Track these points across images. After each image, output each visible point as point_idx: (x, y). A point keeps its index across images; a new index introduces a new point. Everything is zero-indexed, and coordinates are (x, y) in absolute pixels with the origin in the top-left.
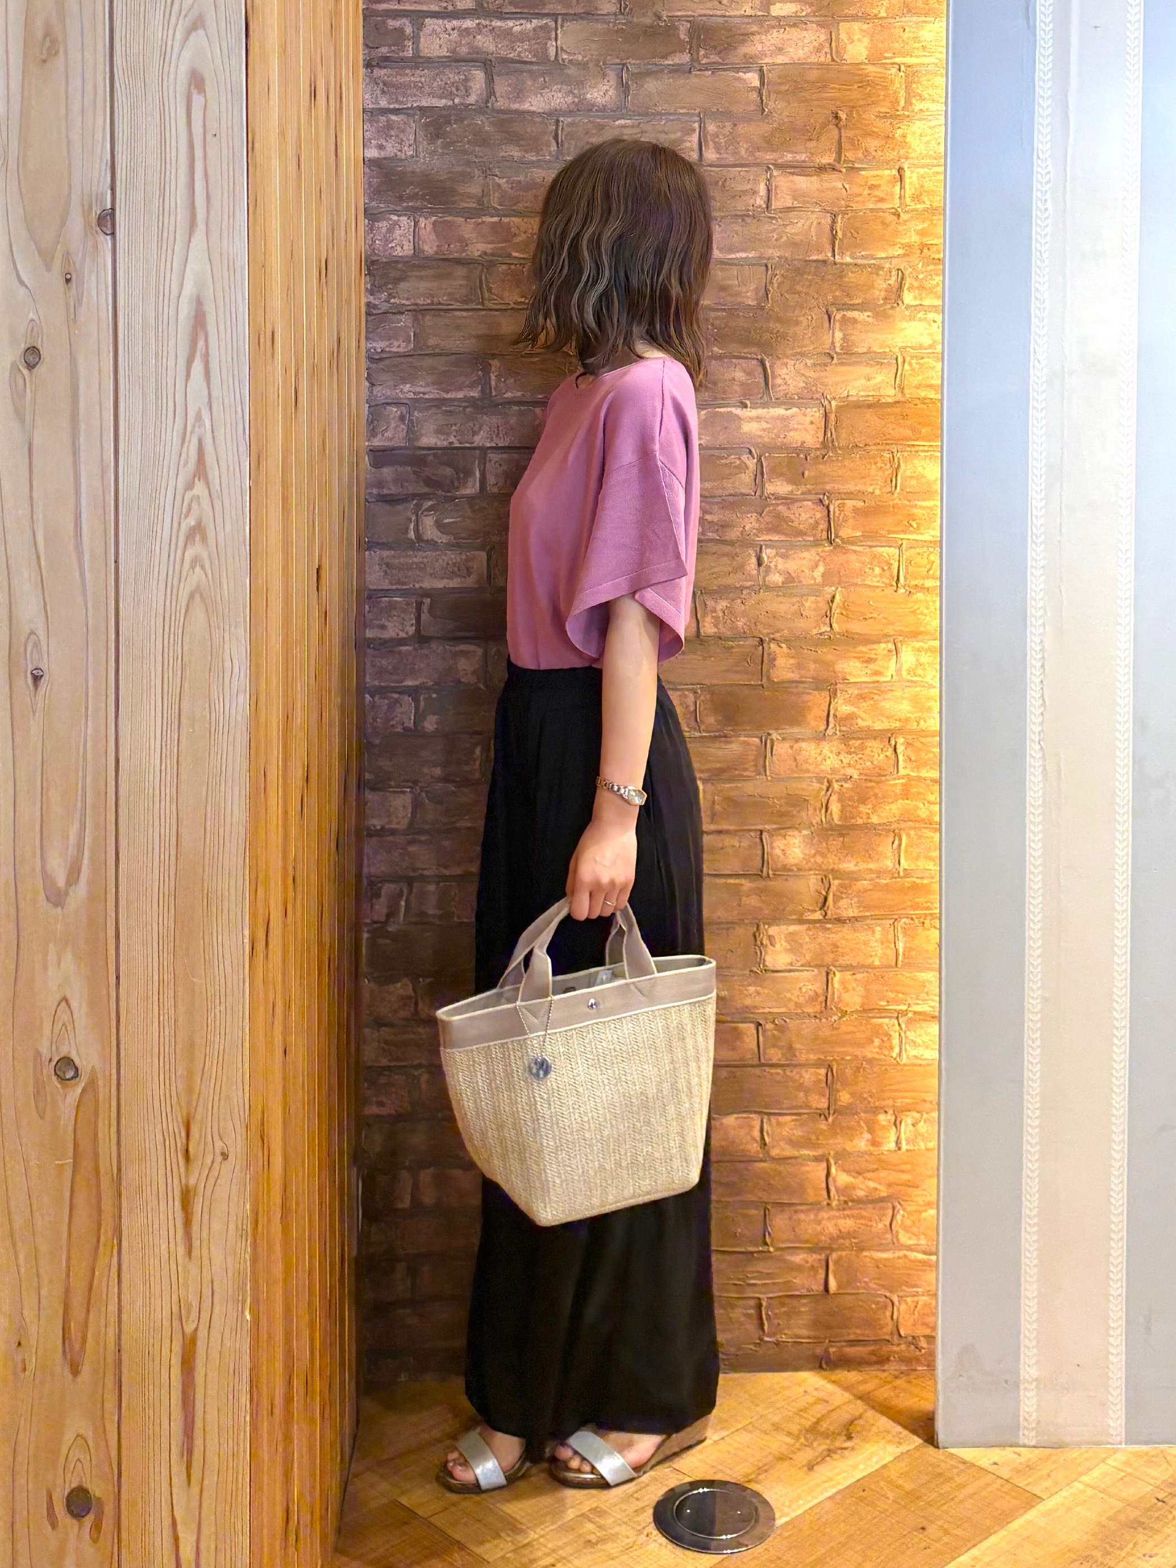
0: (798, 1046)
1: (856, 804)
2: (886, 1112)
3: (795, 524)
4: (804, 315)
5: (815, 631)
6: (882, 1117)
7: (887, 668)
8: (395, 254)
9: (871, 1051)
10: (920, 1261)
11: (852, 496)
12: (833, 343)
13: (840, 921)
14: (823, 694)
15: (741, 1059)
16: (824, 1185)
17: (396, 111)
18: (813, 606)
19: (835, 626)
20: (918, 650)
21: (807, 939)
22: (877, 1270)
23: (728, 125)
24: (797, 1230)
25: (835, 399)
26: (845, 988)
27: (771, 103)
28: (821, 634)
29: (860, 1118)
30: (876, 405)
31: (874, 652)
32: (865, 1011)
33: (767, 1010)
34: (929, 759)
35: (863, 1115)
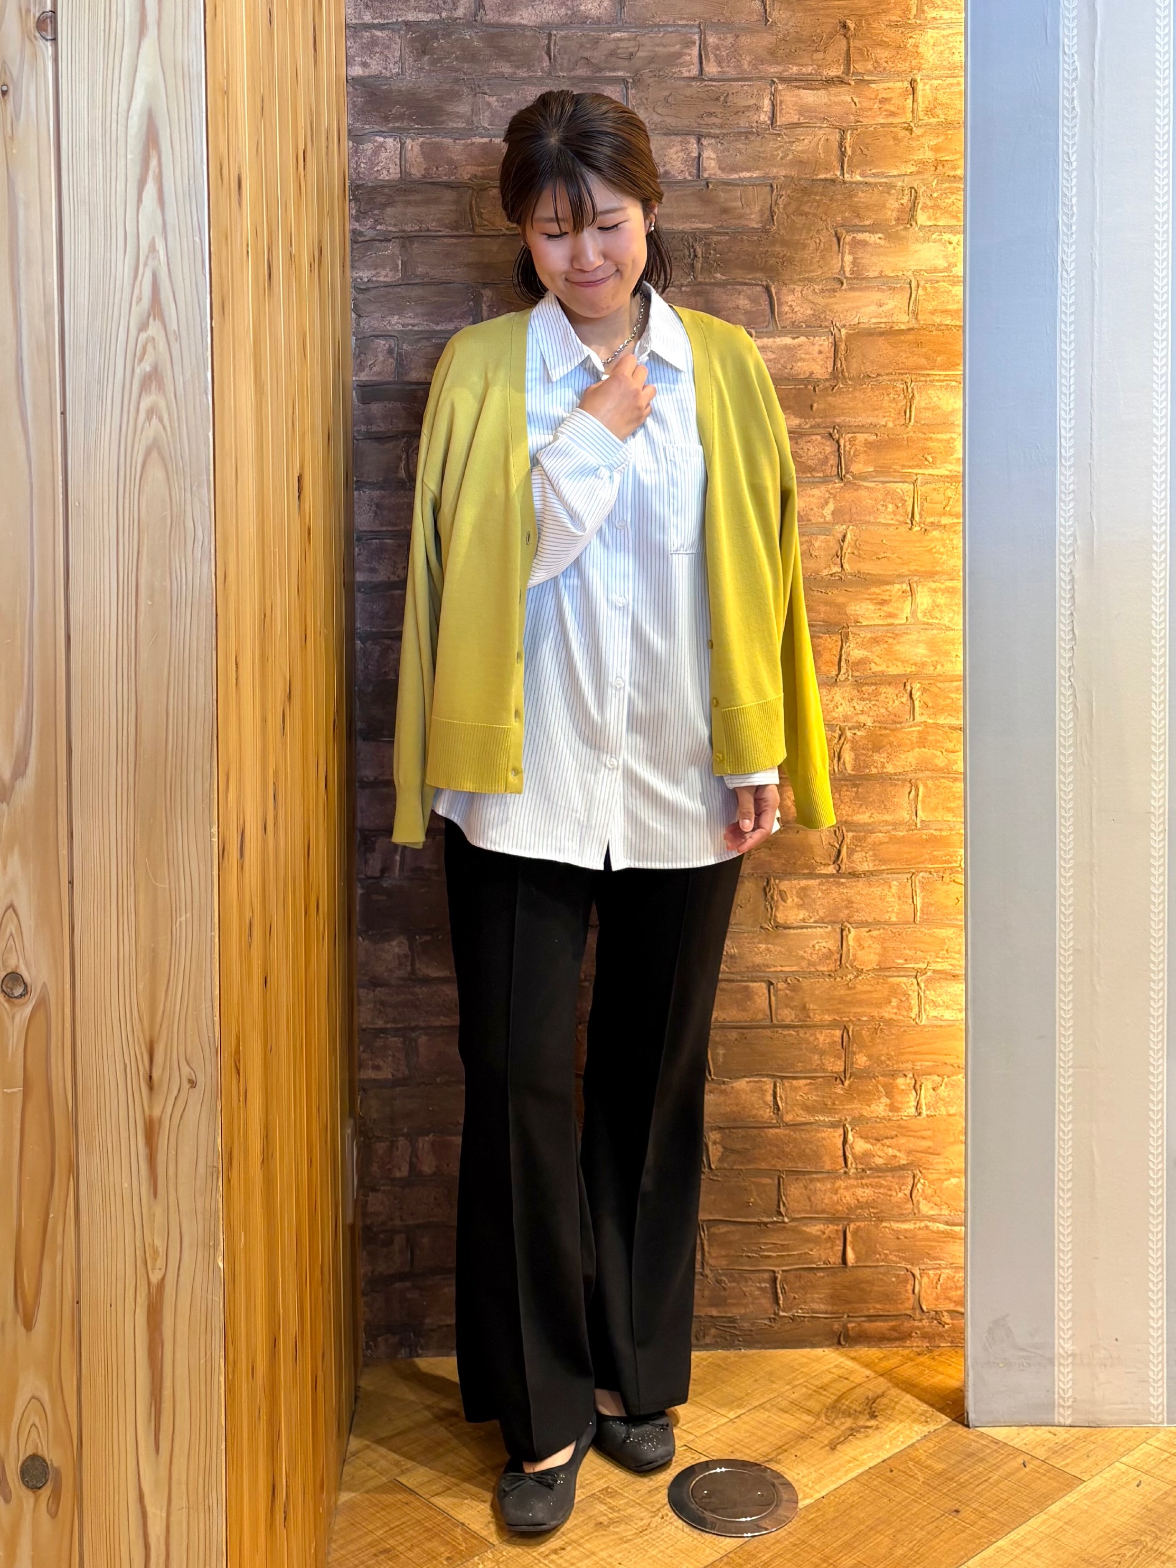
0: (812, 1006)
1: (870, 753)
2: (905, 1076)
3: (803, 459)
4: (811, 238)
5: (825, 572)
6: (900, 1081)
7: (902, 610)
8: (381, 177)
9: (888, 1012)
10: (943, 1232)
11: (863, 430)
12: (842, 267)
13: (854, 875)
14: (834, 638)
15: (752, 1020)
16: (841, 1153)
17: (381, 27)
18: (823, 545)
19: (846, 566)
20: (935, 591)
21: (820, 894)
22: (897, 1242)
23: (730, 39)
24: (813, 1198)
25: (844, 326)
26: (860, 945)
27: (775, 14)
28: (831, 575)
29: (878, 1082)
30: (889, 333)
31: (888, 593)
32: (881, 969)
33: (779, 969)
34: (947, 706)
35: (880, 1078)
